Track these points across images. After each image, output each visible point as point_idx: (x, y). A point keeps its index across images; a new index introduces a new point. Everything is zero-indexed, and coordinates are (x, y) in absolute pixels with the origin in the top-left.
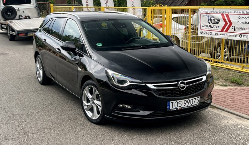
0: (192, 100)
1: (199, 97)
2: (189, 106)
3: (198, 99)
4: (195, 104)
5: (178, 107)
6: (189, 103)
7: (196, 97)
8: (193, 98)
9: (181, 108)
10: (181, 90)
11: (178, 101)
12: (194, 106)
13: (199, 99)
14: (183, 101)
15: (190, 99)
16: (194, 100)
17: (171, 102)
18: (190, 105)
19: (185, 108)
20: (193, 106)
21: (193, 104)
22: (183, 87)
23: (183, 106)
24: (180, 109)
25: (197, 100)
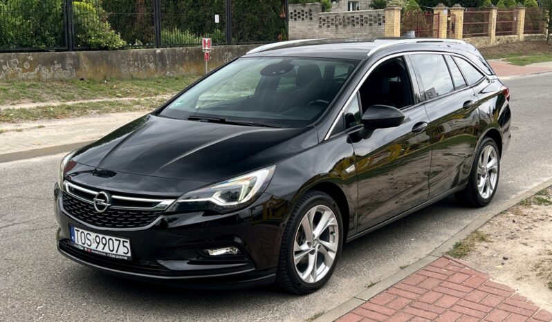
0: (111, 241)
1: (128, 241)
2: (106, 253)
3: (125, 244)
4: (118, 253)
5: (86, 245)
6: (105, 245)
7: (122, 240)
8: (114, 238)
9: (91, 249)
10: (96, 211)
11: (86, 232)
12: (117, 257)
13: (128, 245)
14: (94, 235)
15: (107, 237)
16: (116, 243)
17: (75, 228)
18: (106, 250)
19: (97, 253)
20: (114, 256)
21: (114, 252)
22: (101, 207)
23: (94, 246)
24: (89, 251)
25: (124, 246)
